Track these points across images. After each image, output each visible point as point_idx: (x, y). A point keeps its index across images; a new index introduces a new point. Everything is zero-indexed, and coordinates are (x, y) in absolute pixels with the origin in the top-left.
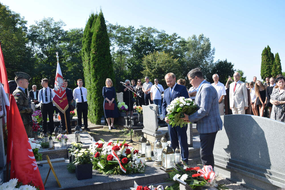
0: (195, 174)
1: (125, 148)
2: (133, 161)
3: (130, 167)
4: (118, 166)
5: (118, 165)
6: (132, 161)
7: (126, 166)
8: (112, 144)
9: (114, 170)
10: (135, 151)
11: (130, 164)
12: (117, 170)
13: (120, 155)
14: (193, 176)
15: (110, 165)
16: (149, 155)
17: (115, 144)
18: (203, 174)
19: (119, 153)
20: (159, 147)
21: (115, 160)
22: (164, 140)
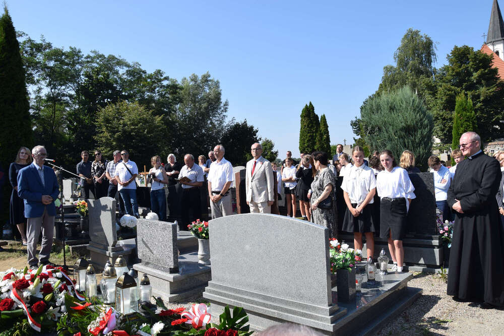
0: (176, 320)
1: (41, 282)
2: (57, 307)
3: (50, 319)
4: (24, 320)
5: (23, 316)
6: (55, 307)
7: (42, 318)
8: (12, 276)
9: (15, 330)
10: (63, 287)
11: (51, 314)
12: (20, 328)
13: (29, 298)
14: (173, 324)
15: (7, 319)
16: (92, 293)
17: (21, 276)
18: (191, 319)
19: (26, 294)
20: (109, 276)
21: (18, 308)
22: (121, 262)
